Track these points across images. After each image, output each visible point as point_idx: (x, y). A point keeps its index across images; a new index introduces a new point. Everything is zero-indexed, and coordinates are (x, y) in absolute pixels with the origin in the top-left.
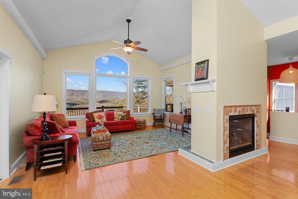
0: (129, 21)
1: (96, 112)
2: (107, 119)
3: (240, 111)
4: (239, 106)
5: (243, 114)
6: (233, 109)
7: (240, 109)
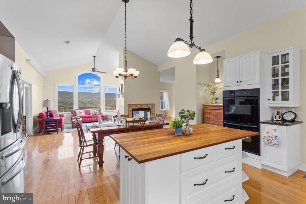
0: (94, 57)
1: (77, 110)
2: (85, 114)
3: (139, 107)
4: (138, 104)
5: (142, 108)
6: (135, 106)
7: (140, 106)
